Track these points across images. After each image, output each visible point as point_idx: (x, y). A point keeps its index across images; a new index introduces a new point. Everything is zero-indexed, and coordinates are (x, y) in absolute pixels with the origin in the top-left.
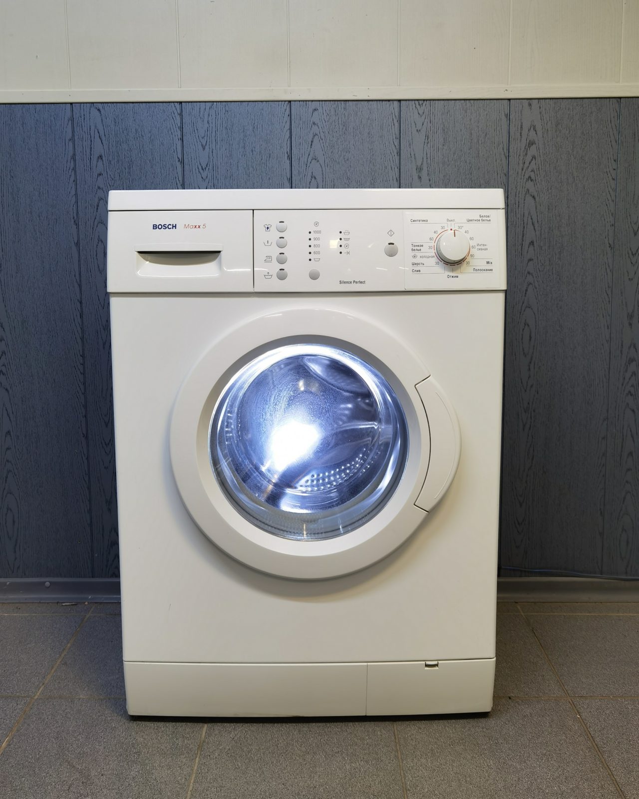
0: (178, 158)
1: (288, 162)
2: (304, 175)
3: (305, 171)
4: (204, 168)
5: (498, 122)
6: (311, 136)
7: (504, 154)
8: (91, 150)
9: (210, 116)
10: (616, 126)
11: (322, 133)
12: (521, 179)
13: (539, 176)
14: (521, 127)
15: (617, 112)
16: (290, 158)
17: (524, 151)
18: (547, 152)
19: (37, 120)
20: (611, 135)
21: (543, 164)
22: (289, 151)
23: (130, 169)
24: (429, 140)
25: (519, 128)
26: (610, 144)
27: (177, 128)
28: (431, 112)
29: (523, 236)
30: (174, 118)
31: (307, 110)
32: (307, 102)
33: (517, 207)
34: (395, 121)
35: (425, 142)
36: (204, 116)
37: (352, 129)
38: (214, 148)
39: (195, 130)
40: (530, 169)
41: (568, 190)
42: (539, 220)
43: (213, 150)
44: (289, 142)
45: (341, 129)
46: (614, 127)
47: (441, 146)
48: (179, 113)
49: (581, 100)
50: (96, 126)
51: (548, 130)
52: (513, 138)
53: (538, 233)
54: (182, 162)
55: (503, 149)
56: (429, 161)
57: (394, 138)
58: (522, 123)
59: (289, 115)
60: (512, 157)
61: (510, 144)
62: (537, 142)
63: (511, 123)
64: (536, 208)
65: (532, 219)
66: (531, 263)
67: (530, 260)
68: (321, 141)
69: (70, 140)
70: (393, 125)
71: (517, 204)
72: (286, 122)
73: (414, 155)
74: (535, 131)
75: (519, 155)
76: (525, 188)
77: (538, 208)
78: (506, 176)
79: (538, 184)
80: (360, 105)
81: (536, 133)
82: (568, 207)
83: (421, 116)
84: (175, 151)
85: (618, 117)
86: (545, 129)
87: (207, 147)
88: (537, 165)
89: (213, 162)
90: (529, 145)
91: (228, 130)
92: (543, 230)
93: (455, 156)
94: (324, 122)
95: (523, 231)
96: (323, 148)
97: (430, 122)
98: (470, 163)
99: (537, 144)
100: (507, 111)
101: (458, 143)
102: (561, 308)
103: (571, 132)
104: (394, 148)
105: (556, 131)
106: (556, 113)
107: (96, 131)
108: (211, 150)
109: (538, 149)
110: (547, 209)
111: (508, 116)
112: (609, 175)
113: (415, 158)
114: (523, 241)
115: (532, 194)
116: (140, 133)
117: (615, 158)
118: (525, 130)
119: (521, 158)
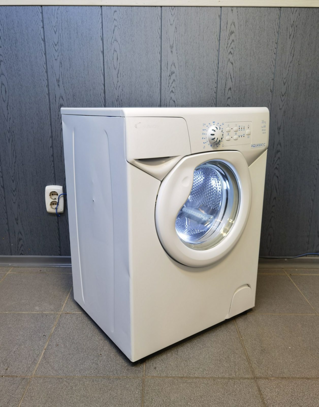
0: (42, 38)
1: (101, 42)
2: (110, 49)
3: (110, 47)
4: (56, 44)
5: (214, 20)
6: (113, 27)
7: (217, 39)
9: (58, 14)
10: (278, 24)
11: (119, 25)
12: (226, 53)
13: (235, 51)
14: (227, 23)
15: (278, 15)
16: (102, 39)
17: (228, 37)
18: (240, 38)
20: (275, 29)
21: (238, 44)
22: (101, 35)
23: (16, 44)
24: (177, 30)
25: (226, 23)
26: (274, 33)
27: (41, 21)
28: (179, 14)
29: (226, 85)
30: (38, 15)
31: (111, 11)
32: (111, 7)
33: (223, 69)
34: (159, 18)
35: (175, 31)
36: (54, 14)
37: (135, 23)
38: (61, 33)
39: (50, 22)
40: (231, 47)
41: (250, 59)
42: (234, 76)
43: (60, 34)
44: (101, 30)
45: (129, 23)
46: (277, 24)
47: (183, 34)
48: (41, 12)
49: (260, 8)
51: (241, 25)
52: (222, 30)
53: (234, 83)
54: (44, 41)
55: (217, 36)
56: (177, 42)
57: (158, 29)
58: (227, 21)
59: (101, 14)
60: (221, 40)
61: (221, 33)
63: (221, 21)
64: (233, 70)
65: (231, 75)
67: (229, 98)
68: (119, 30)
70: (157, 20)
71: (223, 67)
72: (100, 18)
73: (169, 39)
74: (235, 25)
75: (225, 39)
76: (228, 58)
77: (234, 69)
78: (218, 51)
79: (235, 56)
80: (140, 9)
81: (235, 27)
82: (250, 69)
83: (173, 16)
84: (40, 34)
85: (279, 19)
86: (240, 24)
87: (57, 32)
88: (235, 45)
89: (61, 41)
90: (231, 33)
91: (68, 23)
92: (236, 82)
93: (191, 40)
94: (120, 18)
95: (226, 82)
96: (120, 34)
97: (178, 20)
98: (199, 44)
99: (235, 33)
100: (220, 14)
101: (192, 32)
103: (254, 26)
104: (158, 34)
105: (246, 26)
106: (246, 15)
108: (59, 34)
109: (236, 36)
110: (239, 70)
111: (220, 17)
112: (273, 51)
113: (169, 41)
114: (225, 87)
115: (231, 62)
116: (20, 24)
117: (277, 42)
118: (229, 24)
119: (226, 41)
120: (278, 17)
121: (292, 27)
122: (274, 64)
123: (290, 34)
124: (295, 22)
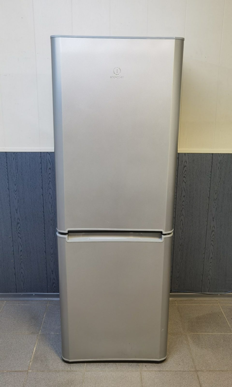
8: (47, 166)
12: (182, 177)
13: (187, 176)
17: (183, 169)
18: (190, 169)
19: (30, 157)
21: (188, 172)
25: (181, 162)
40: (184, 174)
42: (186, 189)
46: (211, 162)
49: (201, 154)
50: (48, 159)
51: (190, 162)
52: (179, 165)
53: (186, 193)
58: (182, 160)
60: (179, 170)
61: (179, 167)
62: (187, 166)
63: (179, 160)
65: (184, 189)
66: (184, 202)
67: (183, 201)
69: (40, 163)
71: (180, 184)
74: (186, 162)
76: (182, 179)
77: (186, 186)
79: (187, 179)
82: (196, 186)
90: (184, 167)
92: (188, 193)
95: (182, 193)
102: (192, 215)
103: (197, 163)
105: (193, 163)
106: (193, 158)
107: (49, 160)
109: (187, 168)
110: (189, 186)
111: (178, 158)
112: (209, 176)
114: (181, 195)
115: (185, 182)
117: (211, 171)
118: (183, 162)
119: (182, 171)
120: (211, 158)
121: (219, 163)
122: (210, 183)
123: (219, 167)
124: (221, 161)
